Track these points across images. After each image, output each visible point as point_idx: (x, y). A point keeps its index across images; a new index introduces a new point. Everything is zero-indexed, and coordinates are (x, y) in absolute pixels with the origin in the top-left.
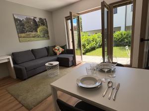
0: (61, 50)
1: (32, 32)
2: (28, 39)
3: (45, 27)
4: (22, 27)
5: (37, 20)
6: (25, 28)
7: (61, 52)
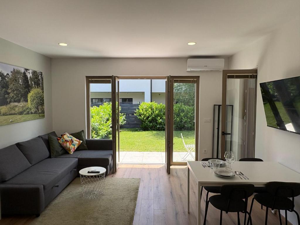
0: (76, 142)
1: (19, 101)
2: (11, 118)
3: (39, 90)
4: (4, 89)
5: (29, 75)
6: (9, 94)
7: (76, 147)
